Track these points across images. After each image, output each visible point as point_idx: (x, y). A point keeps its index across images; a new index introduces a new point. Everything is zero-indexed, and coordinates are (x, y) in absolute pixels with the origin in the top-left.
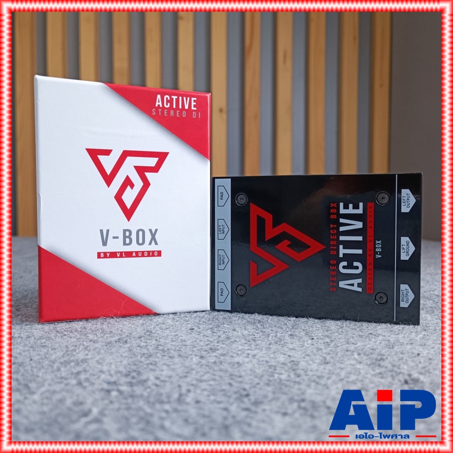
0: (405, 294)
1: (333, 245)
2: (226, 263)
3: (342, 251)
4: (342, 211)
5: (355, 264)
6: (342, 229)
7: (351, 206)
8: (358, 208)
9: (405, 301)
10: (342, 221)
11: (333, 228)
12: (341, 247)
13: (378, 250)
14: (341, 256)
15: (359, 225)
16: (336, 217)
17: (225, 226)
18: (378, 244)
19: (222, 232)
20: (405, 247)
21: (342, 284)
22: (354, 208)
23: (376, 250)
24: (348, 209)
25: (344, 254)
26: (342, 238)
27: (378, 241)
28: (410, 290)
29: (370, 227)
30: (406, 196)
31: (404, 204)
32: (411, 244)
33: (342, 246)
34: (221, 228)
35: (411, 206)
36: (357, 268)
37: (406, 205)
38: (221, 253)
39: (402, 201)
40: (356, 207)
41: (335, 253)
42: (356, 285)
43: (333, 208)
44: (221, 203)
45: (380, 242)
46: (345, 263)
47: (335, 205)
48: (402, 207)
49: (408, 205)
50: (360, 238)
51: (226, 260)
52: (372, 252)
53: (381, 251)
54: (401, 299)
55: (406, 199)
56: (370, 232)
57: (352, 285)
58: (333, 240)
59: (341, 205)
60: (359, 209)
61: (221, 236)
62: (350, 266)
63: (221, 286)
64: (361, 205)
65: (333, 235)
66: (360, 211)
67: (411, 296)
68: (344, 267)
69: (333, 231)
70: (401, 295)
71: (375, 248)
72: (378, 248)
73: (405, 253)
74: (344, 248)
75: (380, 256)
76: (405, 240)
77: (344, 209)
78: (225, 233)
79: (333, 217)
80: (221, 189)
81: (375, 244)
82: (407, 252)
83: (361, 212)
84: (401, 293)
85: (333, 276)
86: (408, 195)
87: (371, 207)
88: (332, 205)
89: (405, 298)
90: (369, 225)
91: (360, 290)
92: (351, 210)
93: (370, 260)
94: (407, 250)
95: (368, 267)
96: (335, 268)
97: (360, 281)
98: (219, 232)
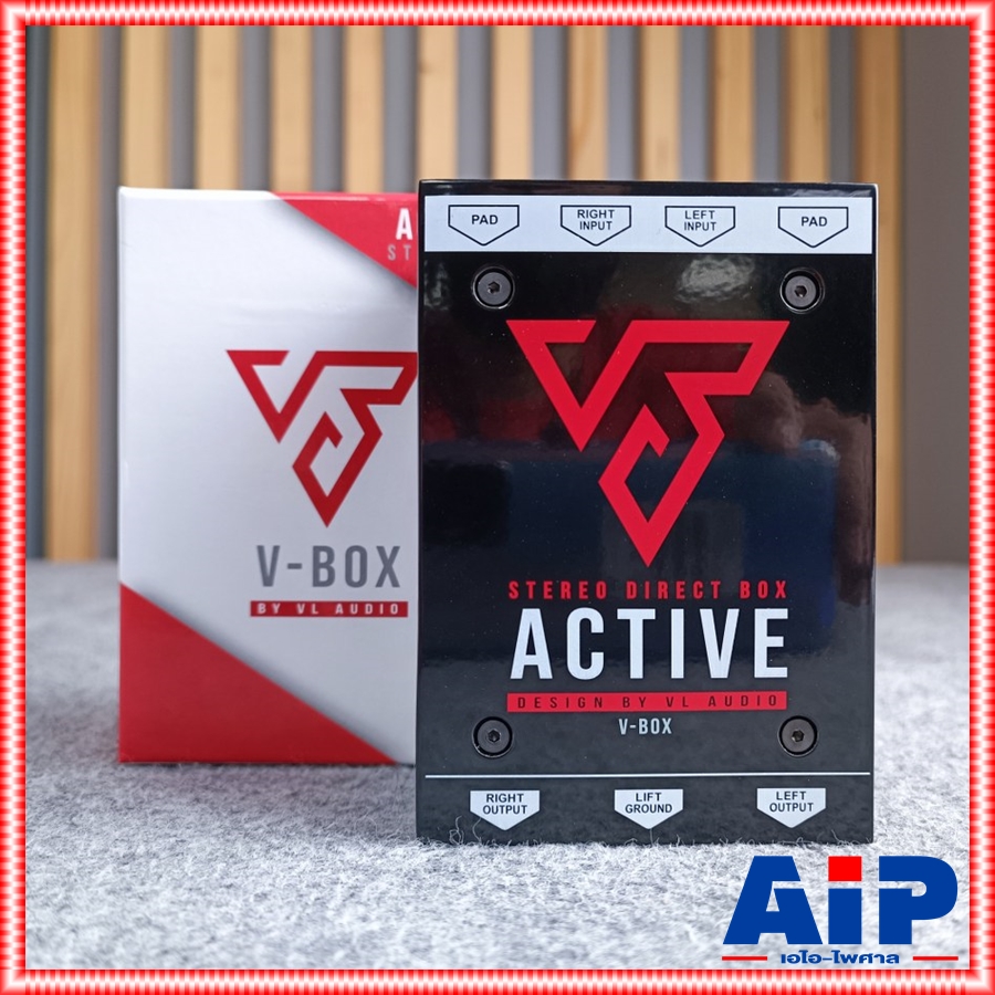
0: (512, 803)
1: (654, 588)
2: (585, 233)
3: (637, 618)
4: (762, 616)
5: (598, 658)
6: (707, 616)
7: (778, 642)
9: (490, 803)
10: (733, 616)
11: (707, 588)
12: (650, 614)
13: (641, 726)
14: (622, 614)
15: (719, 666)
16: (743, 596)
17: (711, 234)
18: (662, 726)
19: (692, 221)
20: (653, 801)
21: (531, 619)
22: (770, 650)
23: (641, 720)
24: (769, 634)
25: (627, 622)
26: (678, 616)
27: (670, 726)
28: (521, 817)
29: (712, 701)
30: (806, 800)
31: (782, 796)
32: (662, 817)
33: (653, 617)
34: (706, 219)
35: (776, 815)
36: (586, 662)
37: (777, 802)
38: (620, 218)
39: (792, 790)
40: (774, 656)
41: (629, 597)
42: (531, 660)
43: (772, 589)
44: (791, 220)
45: (667, 727)
46: (598, 626)
47: (781, 592)
48: (773, 791)
49: (778, 807)
50: (677, 672)
51: (595, 235)
52: (635, 707)
53: (641, 732)
54: (494, 793)
55: (798, 800)
56: (697, 701)
57: (531, 650)
58: (672, 591)
59: (781, 614)
60: (769, 665)
61: (677, 219)
62: (589, 642)
63: (507, 218)
64: (781, 672)
65: (688, 590)
66: (762, 669)
67: (505, 821)
68: (585, 624)
69: (699, 590)
70: (507, 792)
71: (649, 716)
72: (649, 726)
73: (634, 802)
74: (645, 622)
75: (623, 731)
76: (674, 799)
77: (769, 621)
78: (689, 234)
79: (743, 589)
80: (836, 219)
81: (660, 715)
82: (636, 808)
83: (758, 674)
84: (512, 793)
85: (556, 590)
86: (808, 806)
87: (772, 700)
88: (781, 586)
89: (499, 803)
90: (720, 696)
91: (517, 672)
92: (763, 641)
93: (612, 702)
94: (645, 809)
95: (590, 698)
96: (582, 596)
97: (545, 672)
98: (690, 211)
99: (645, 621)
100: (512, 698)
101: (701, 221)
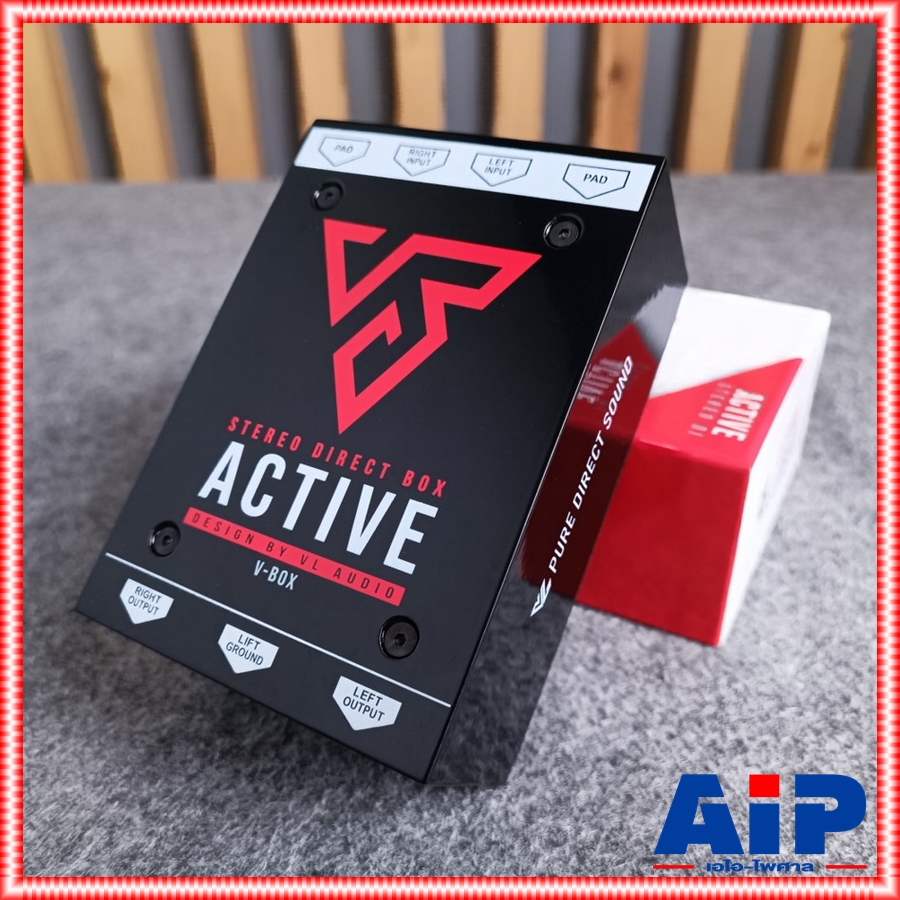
0: (149, 601)
1: (335, 455)
2: (408, 165)
3: (311, 475)
4: (414, 507)
5: (267, 500)
6: (367, 491)
7: (417, 537)
8: (402, 556)
9: (136, 596)
10: (389, 498)
11: (377, 469)
12: (323, 475)
13: (272, 573)
14: (302, 469)
15: (357, 543)
16: (404, 484)
17: (505, 177)
18: (288, 580)
19: (493, 166)
20: (250, 648)
21: (235, 451)
22: (408, 543)
23: (274, 568)
24: (412, 527)
25: (302, 477)
26: (344, 483)
27: (295, 582)
28: (151, 617)
29: (339, 572)
30: (379, 708)
31: (359, 693)
32: (251, 666)
33: (324, 479)
34: (506, 166)
35: (346, 711)
36: (256, 502)
37: (353, 697)
38: (441, 156)
39: (371, 691)
40: (409, 551)
41: (314, 455)
42: (218, 485)
43: (432, 486)
44: (576, 175)
45: (291, 583)
46: (279, 473)
47: (438, 491)
48: (353, 685)
49: (351, 703)
50: (322, 534)
51: (416, 168)
52: (275, 554)
53: (269, 579)
54: (143, 587)
55: (372, 704)
56: (327, 569)
57: (222, 477)
58: (349, 461)
59: (431, 511)
61: (482, 164)
62: (267, 485)
64: (408, 568)
65: (362, 464)
66: (393, 560)
67: (138, 616)
68: (271, 468)
69: (371, 466)
70: (151, 591)
71: (282, 566)
72: (278, 575)
73: (236, 642)
74: (317, 482)
75: (256, 573)
76: (268, 654)
77: (417, 514)
78: (487, 175)
79: (407, 477)
81: (291, 569)
82: (235, 649)
83: (387, 562)
84: (154, 593)
85: (264, 432)
86: (378, 714)
87: (390, 593)
88: (441, 485)
89: (142, 598)
90: (346, 570)
91: (204, 493)
92: (405, 532)
93: (260, 542)
94: (242, 652)
95: (246, 532)
96: (279, 444)
97: (224, 500)
98: (495, 159)
99: (316, 480)
100: (192, 511)
101: (500, 167)
